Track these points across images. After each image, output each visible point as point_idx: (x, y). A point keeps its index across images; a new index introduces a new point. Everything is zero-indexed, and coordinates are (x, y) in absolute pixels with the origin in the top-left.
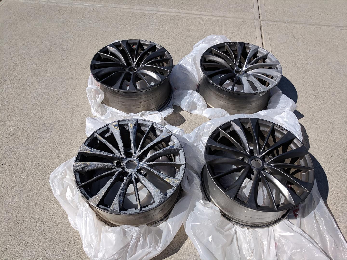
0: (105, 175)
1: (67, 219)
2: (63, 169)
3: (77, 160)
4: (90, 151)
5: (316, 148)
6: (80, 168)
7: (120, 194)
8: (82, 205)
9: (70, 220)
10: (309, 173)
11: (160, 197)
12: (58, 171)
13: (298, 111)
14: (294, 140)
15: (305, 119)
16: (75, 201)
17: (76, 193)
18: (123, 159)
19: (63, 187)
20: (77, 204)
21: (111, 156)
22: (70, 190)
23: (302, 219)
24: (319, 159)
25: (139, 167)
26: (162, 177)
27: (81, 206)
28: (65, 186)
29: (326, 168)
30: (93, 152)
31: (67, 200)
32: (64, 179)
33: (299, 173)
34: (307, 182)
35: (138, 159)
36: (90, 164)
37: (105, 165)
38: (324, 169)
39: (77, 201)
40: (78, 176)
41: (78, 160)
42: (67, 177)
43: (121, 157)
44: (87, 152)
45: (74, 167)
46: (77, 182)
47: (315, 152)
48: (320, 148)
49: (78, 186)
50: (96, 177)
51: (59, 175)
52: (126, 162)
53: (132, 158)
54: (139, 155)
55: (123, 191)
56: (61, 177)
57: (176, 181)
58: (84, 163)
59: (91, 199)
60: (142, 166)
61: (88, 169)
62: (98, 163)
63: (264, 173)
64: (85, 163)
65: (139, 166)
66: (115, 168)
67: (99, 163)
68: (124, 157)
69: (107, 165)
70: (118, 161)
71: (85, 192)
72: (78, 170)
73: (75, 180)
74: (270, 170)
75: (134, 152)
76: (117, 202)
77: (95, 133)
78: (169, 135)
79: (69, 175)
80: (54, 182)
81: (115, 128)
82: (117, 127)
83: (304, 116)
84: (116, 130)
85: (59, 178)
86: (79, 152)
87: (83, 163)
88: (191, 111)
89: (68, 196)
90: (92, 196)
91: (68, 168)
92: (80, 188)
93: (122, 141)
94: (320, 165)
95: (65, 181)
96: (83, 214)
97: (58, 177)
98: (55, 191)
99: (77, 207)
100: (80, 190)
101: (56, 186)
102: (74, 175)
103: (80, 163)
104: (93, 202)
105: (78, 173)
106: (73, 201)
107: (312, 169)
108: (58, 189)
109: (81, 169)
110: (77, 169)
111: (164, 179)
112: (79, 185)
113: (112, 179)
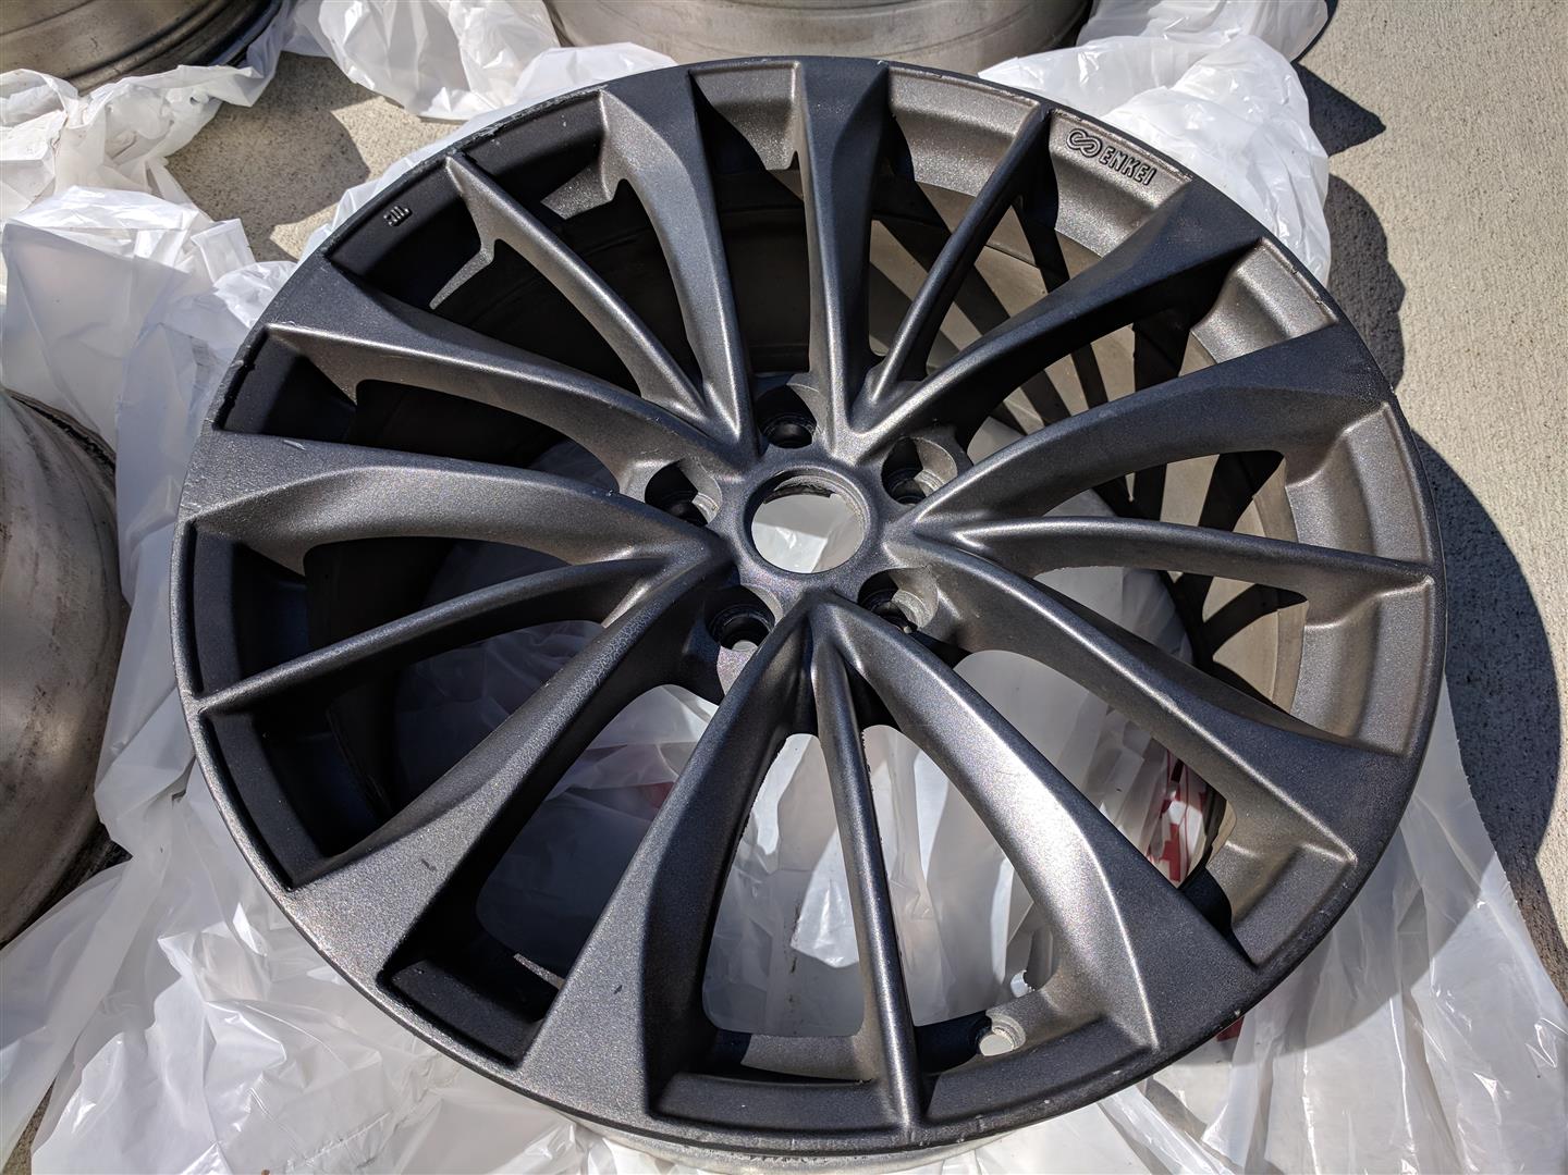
5: (1468, 387)
10: (1375, 620)
13: (1336, 85)
14: (1242, 271)
15: (1388, 144)
23: (1282, 1064)
24: (1488, 481)
29: (1542, 562)
33: (1274, 616)
34: (1343, 731)
38: (1526, 570)
47: (1459, 418)
48: (1500, 385)
63: (855, 633)
74: (941, 595)
83: (1382, 129)
88: (425, 97)
94: (1495, 532)
107: (1419, 580)
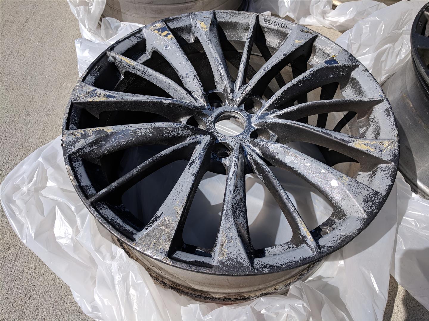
0: (167, 155)
1: (68, 294)
2: (35, 164)
3: (71, 126)
4: (105, 96)
6: (85, 144)
7: (233, 207)
8: (108, 255)
9: (77, 299)
11: (362, 198)
12: (21, 172)
16: (82, 246)
17: (83, 223)
18: (204, 111)
19: (42, 214)
20: (90, 253)
21: (170, 104)
22: (63, 218)
25: (252, 127)
26: (343, 140)
27: (104, 258)
28: (46, 209)
30: (114, 97)
31: (58, 246)
32: (42, 192)
35: (243, 105)
36: (112, 131)
37: (160, 130)
39: (89, 245)
40: (81, 171)
41: (74, 124)
42: (50, 184)
43: (197, 105)
44: (97, 99)
45: (64, 145)
46: (82, 190)
49: (89, 201)
50: (142, 165)
51: (27, 182)
52: (213, 117)
53: (226, 106)
54: (244, 95)
55: (238, 197)
56: (33, 188)
57: (385, 146)
58: (94, 129)
59: (140, 236)
60: (261, 120)
61: (109, 146)
62: (138, 124)
64: (97, 129)
65: (253, 125)
66: (188, 136)
67: (141, 124)
68: (206, 105)
69: (167, 128)
70: (189, 117)
71: (116, 217)
72: (78, 151)
73: (75, 183)
75: (229, 90)
76: (234, 233)
77: (108, 52)
78: (311, 36)
79: (56, 180)
80: (14, 202)
81: (160, 35)
82: (166, 32)
84: (166, 39)
85: (28, 190)
86: (72, 104)
87: (90, 131)
89: (62, 236)
90: (140, 225)
91: (46, 159)
92: (95, 205)
93: (189, 62)
95: (45, 197)
96: (116, 282)
97: (25, 189)
98: (21, 226)
99: (92, 260)
100: (96, 213)
101: (20, 212)
102: (69, 168)
103: (81, 131)
104: (152, 246)
105: (80, 162)
106: (76, 246)
108: (27, 219)
109: (88, 150)
110: (74, 150)
111: (350, 144)
112: (92, 195)
113: (194, 165)
